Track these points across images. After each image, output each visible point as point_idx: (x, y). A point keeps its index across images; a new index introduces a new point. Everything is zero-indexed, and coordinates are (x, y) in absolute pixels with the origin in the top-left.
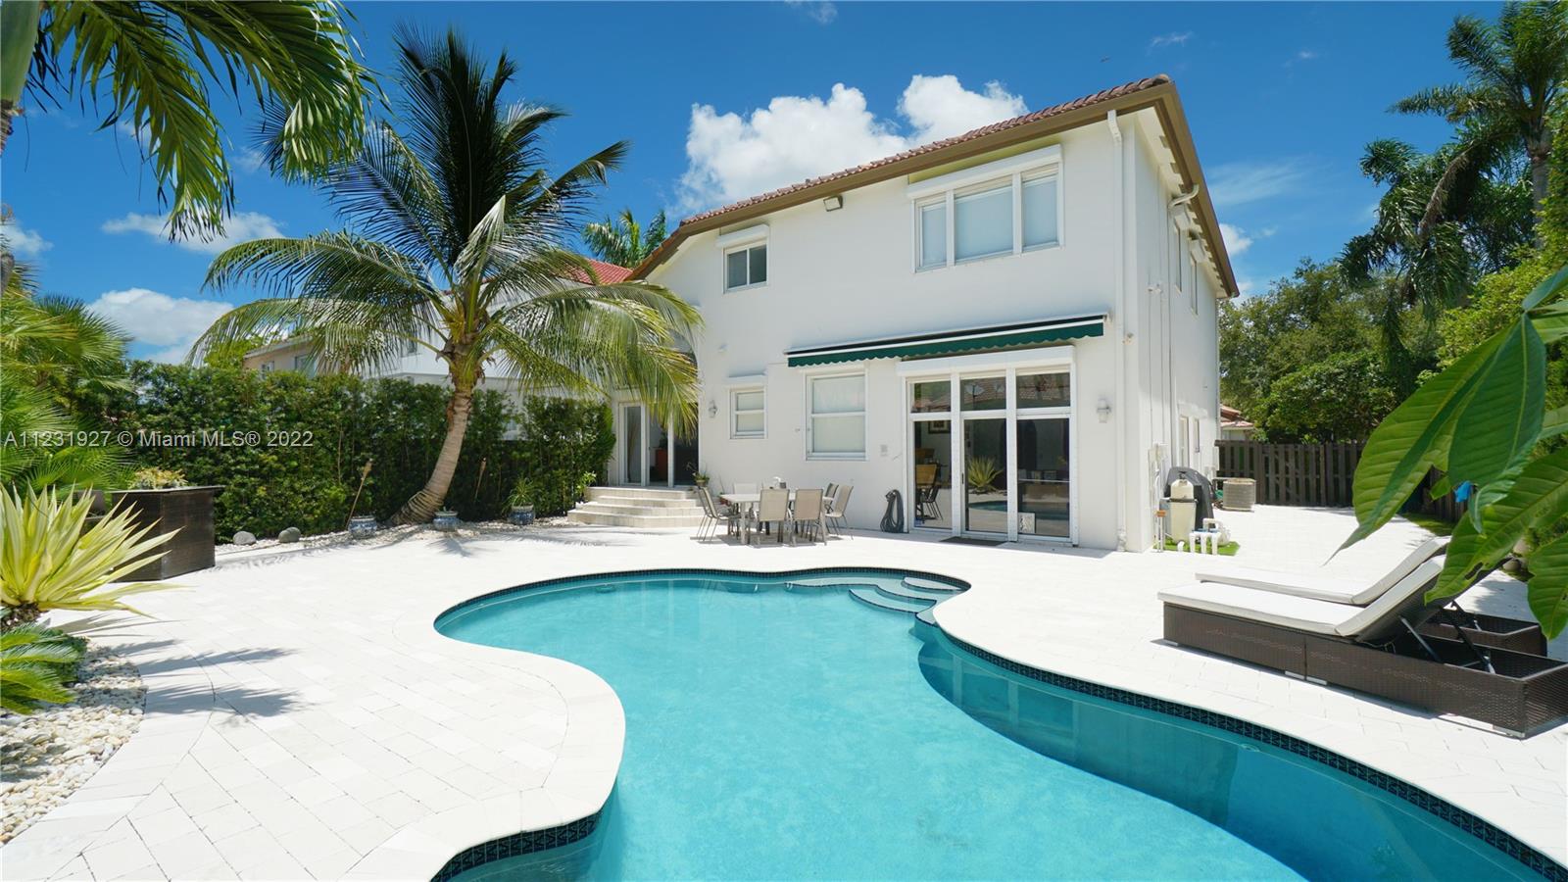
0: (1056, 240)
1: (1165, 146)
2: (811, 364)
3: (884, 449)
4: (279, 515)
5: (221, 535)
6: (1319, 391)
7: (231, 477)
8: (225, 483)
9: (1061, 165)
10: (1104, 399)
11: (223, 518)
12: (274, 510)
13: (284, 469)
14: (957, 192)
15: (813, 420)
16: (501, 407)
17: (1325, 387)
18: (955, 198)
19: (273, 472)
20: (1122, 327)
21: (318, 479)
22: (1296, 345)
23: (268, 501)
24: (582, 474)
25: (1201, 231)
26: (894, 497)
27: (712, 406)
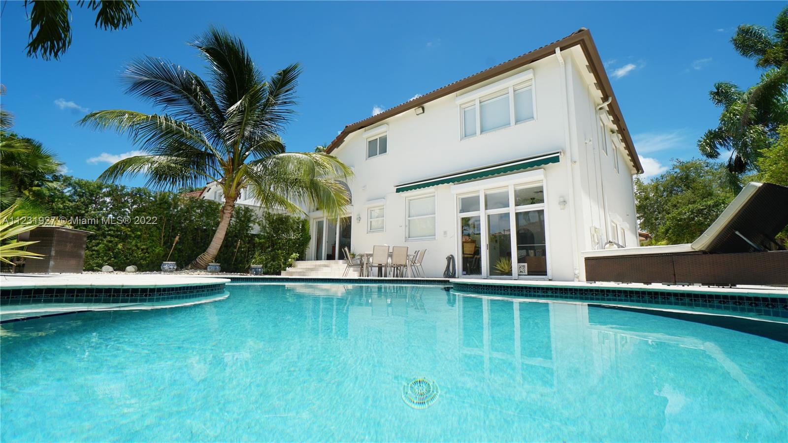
0: (533, 118)
1: (590, 72)
2: (407, 191)
3: (445, 233)
4: (128, 259)
5: (96, 266)
6: (693, 219)
7: (105, 237)
8: (102, 240)
9: (533, 80)
10: (563, 197)
11: (98, 258)
12: (126, 256)
13: (133, 235)
14: (480, 99)
15: (409, 220)
16: (251, 216)
17: (696, 216)
18: (480, 103)
19: (127, 237)
20: (570, 158)
21: (150, 242)
22: (680, 201)
23: (123, 251)
24: (292, 254)
25: (617, 129)
26: (451, 259)
27: (358, 217)
